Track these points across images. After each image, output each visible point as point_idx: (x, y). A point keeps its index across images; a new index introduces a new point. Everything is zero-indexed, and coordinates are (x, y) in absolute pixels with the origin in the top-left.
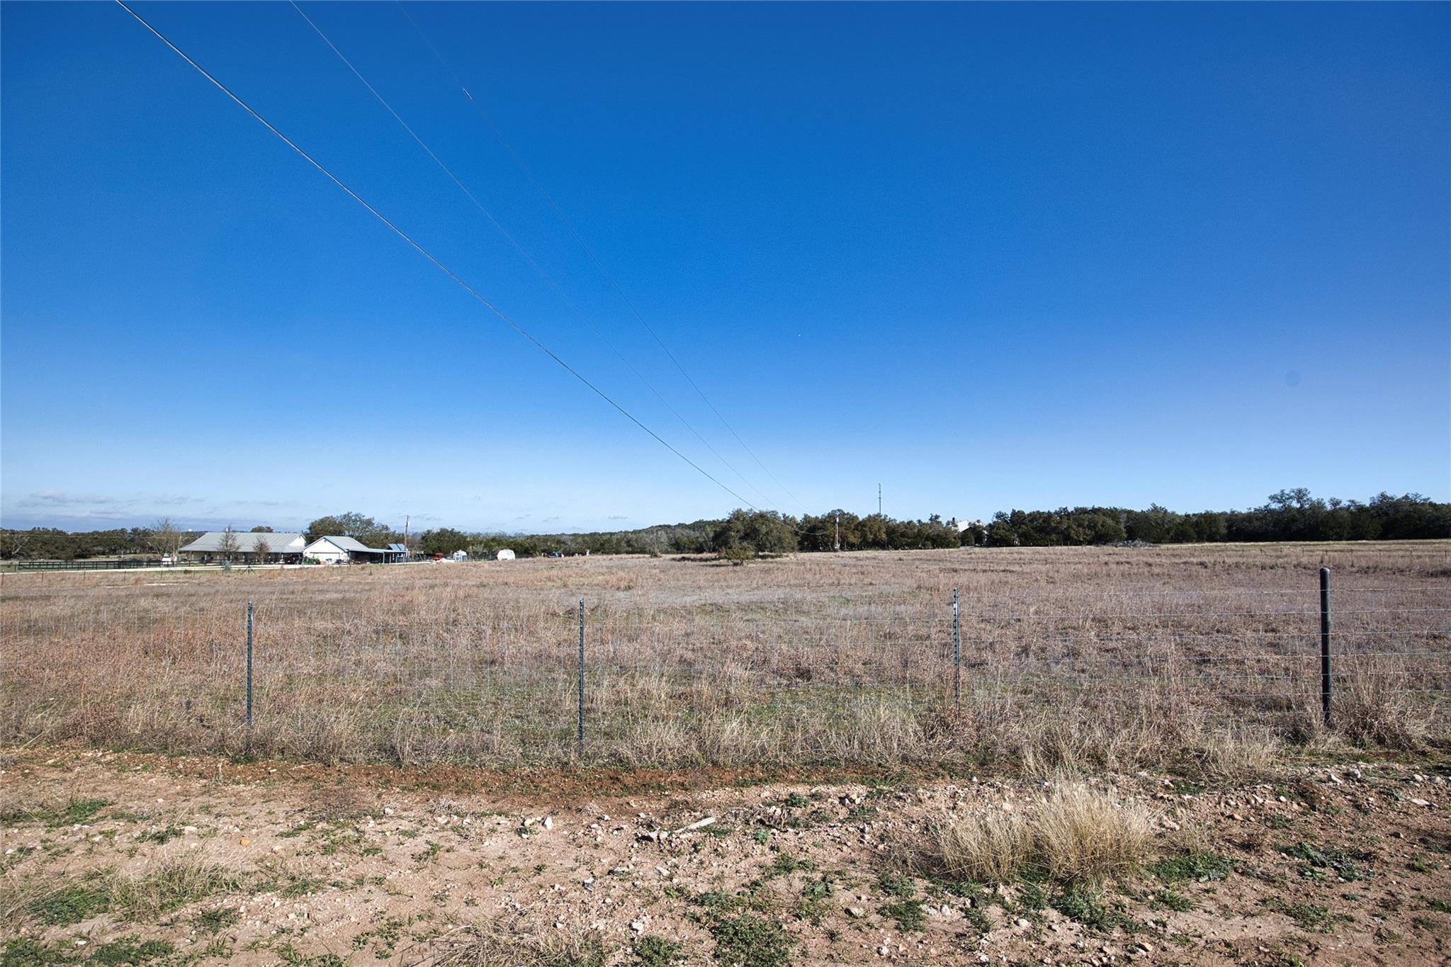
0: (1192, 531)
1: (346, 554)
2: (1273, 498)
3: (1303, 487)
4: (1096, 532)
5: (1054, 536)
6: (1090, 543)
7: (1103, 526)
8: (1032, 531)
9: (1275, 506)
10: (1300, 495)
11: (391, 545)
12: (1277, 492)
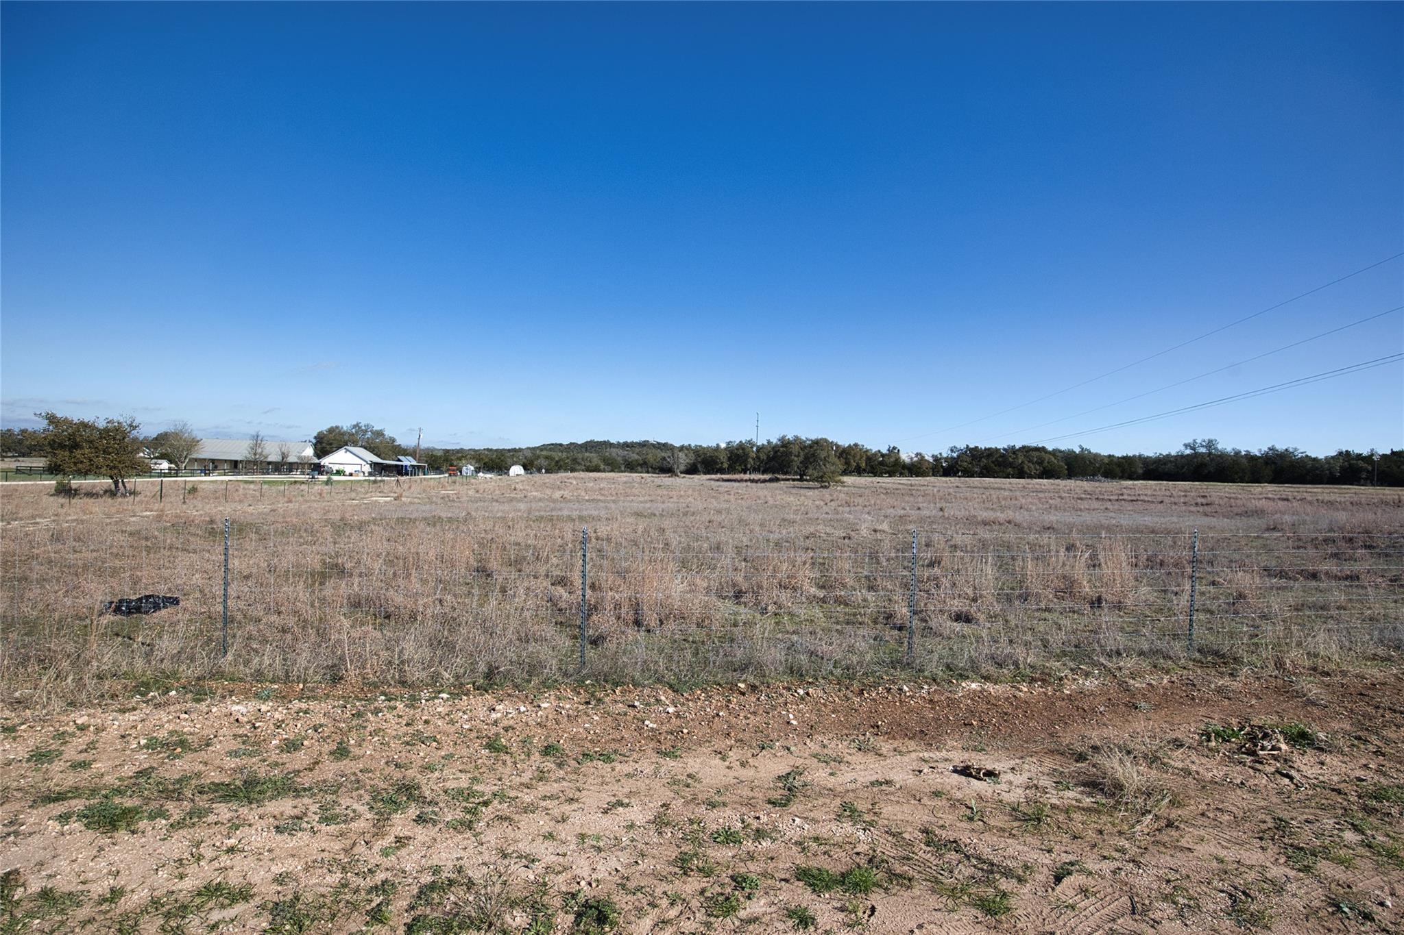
0: (1118, 470)
1: (368, 466)
2: (1186, 446)
3: (1212, 438)
4: (1044, 468)
5: (1010, 470)
6: (1040, 477)
7: (1048, 462)
8: (993, 465)
9: (1188, 452)
10: (1210, 444)
11: (400, 457)
12: (1190, 441)
